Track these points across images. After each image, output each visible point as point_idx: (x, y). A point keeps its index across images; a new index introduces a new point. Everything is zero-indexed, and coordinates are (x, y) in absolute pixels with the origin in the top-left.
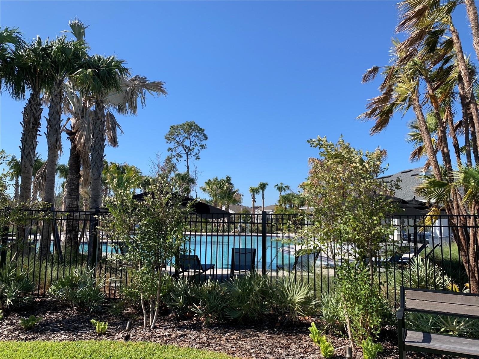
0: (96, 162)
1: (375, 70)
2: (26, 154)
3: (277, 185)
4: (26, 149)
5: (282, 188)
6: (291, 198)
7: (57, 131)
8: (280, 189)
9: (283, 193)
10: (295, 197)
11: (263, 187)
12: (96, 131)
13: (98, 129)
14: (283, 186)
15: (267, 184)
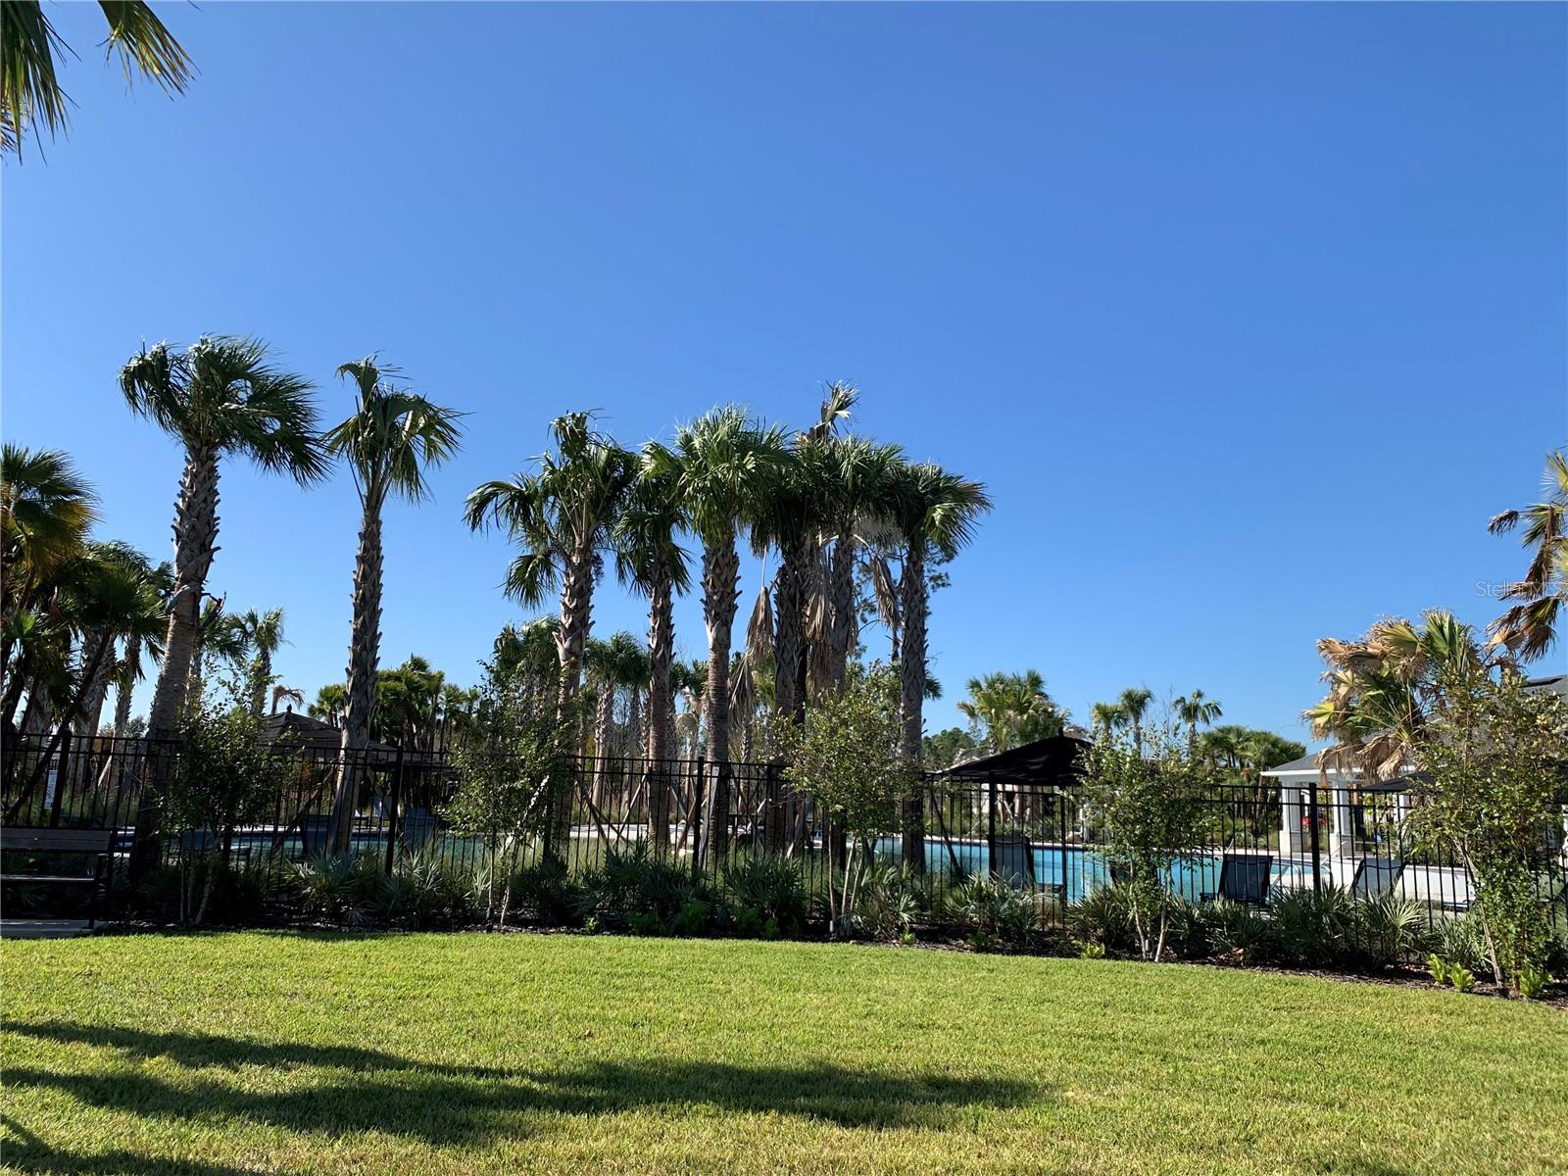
0: (915, 677)
1: (1512, 516)
2: (787, 661)
3: (1183, 700)
4: (786, 652)
5: (1196, 708)
6: (1234, 741)
7: (847, 620)
8: (1190, 712)
9: (1201, 727)
10: (1247, 740)
11: (1136, 704)
12: (912, 617)
13: (916, 611)
14: (1202, 704)
15: (1149, 695)
